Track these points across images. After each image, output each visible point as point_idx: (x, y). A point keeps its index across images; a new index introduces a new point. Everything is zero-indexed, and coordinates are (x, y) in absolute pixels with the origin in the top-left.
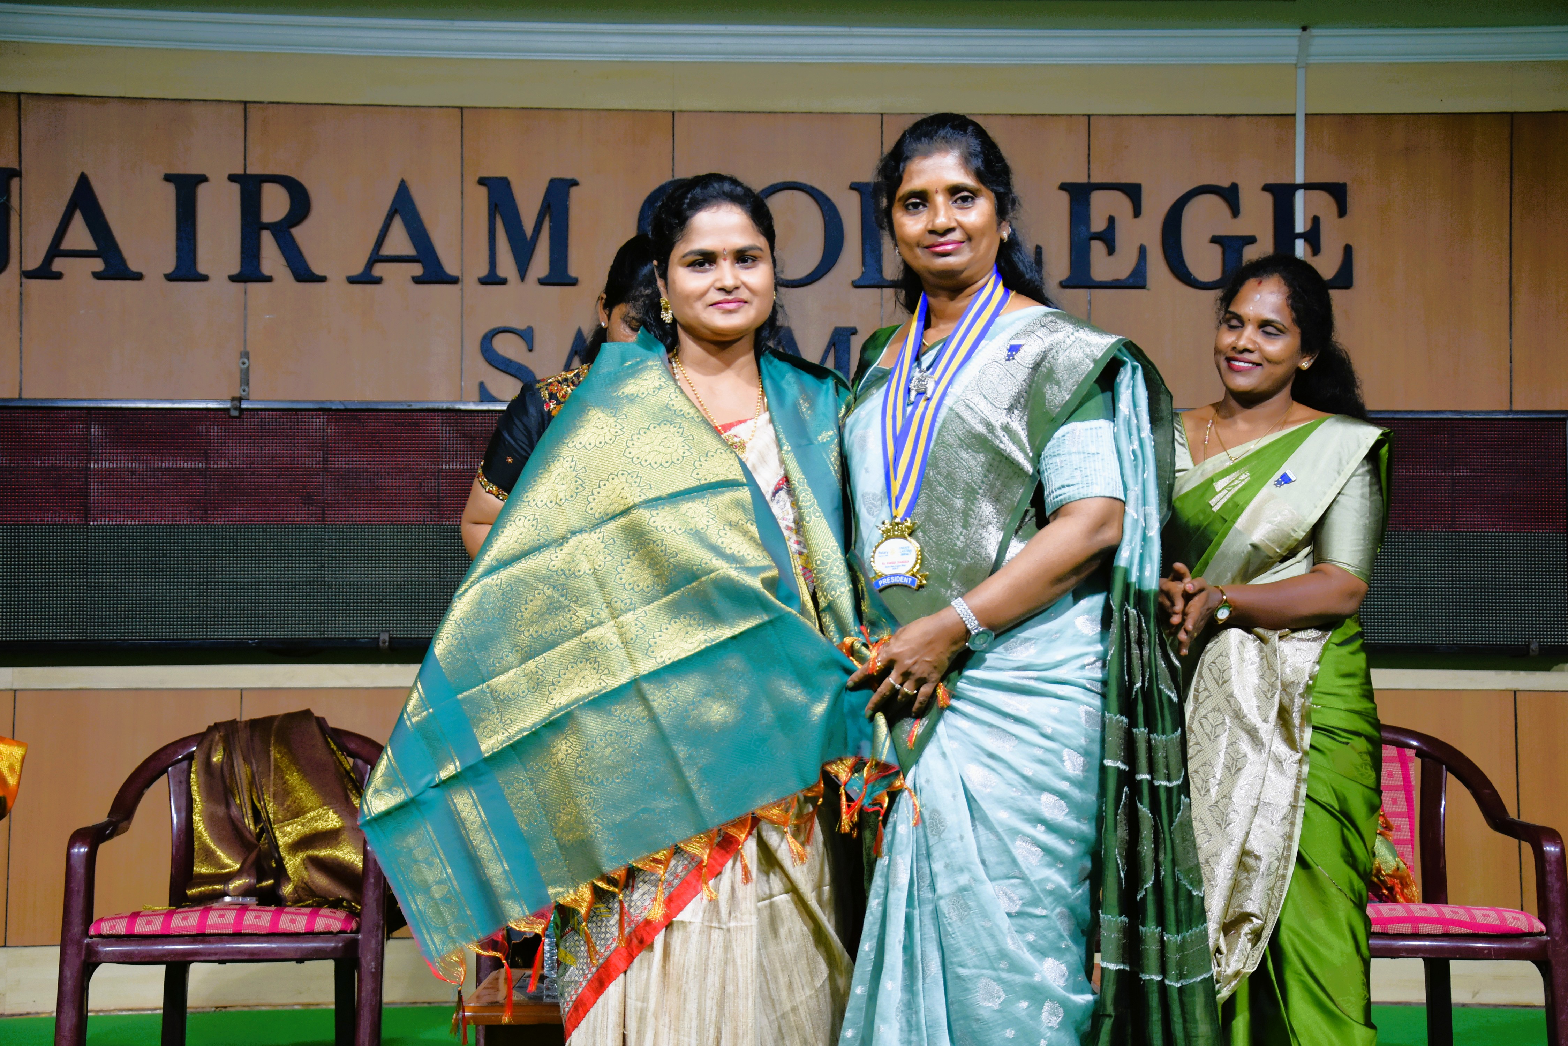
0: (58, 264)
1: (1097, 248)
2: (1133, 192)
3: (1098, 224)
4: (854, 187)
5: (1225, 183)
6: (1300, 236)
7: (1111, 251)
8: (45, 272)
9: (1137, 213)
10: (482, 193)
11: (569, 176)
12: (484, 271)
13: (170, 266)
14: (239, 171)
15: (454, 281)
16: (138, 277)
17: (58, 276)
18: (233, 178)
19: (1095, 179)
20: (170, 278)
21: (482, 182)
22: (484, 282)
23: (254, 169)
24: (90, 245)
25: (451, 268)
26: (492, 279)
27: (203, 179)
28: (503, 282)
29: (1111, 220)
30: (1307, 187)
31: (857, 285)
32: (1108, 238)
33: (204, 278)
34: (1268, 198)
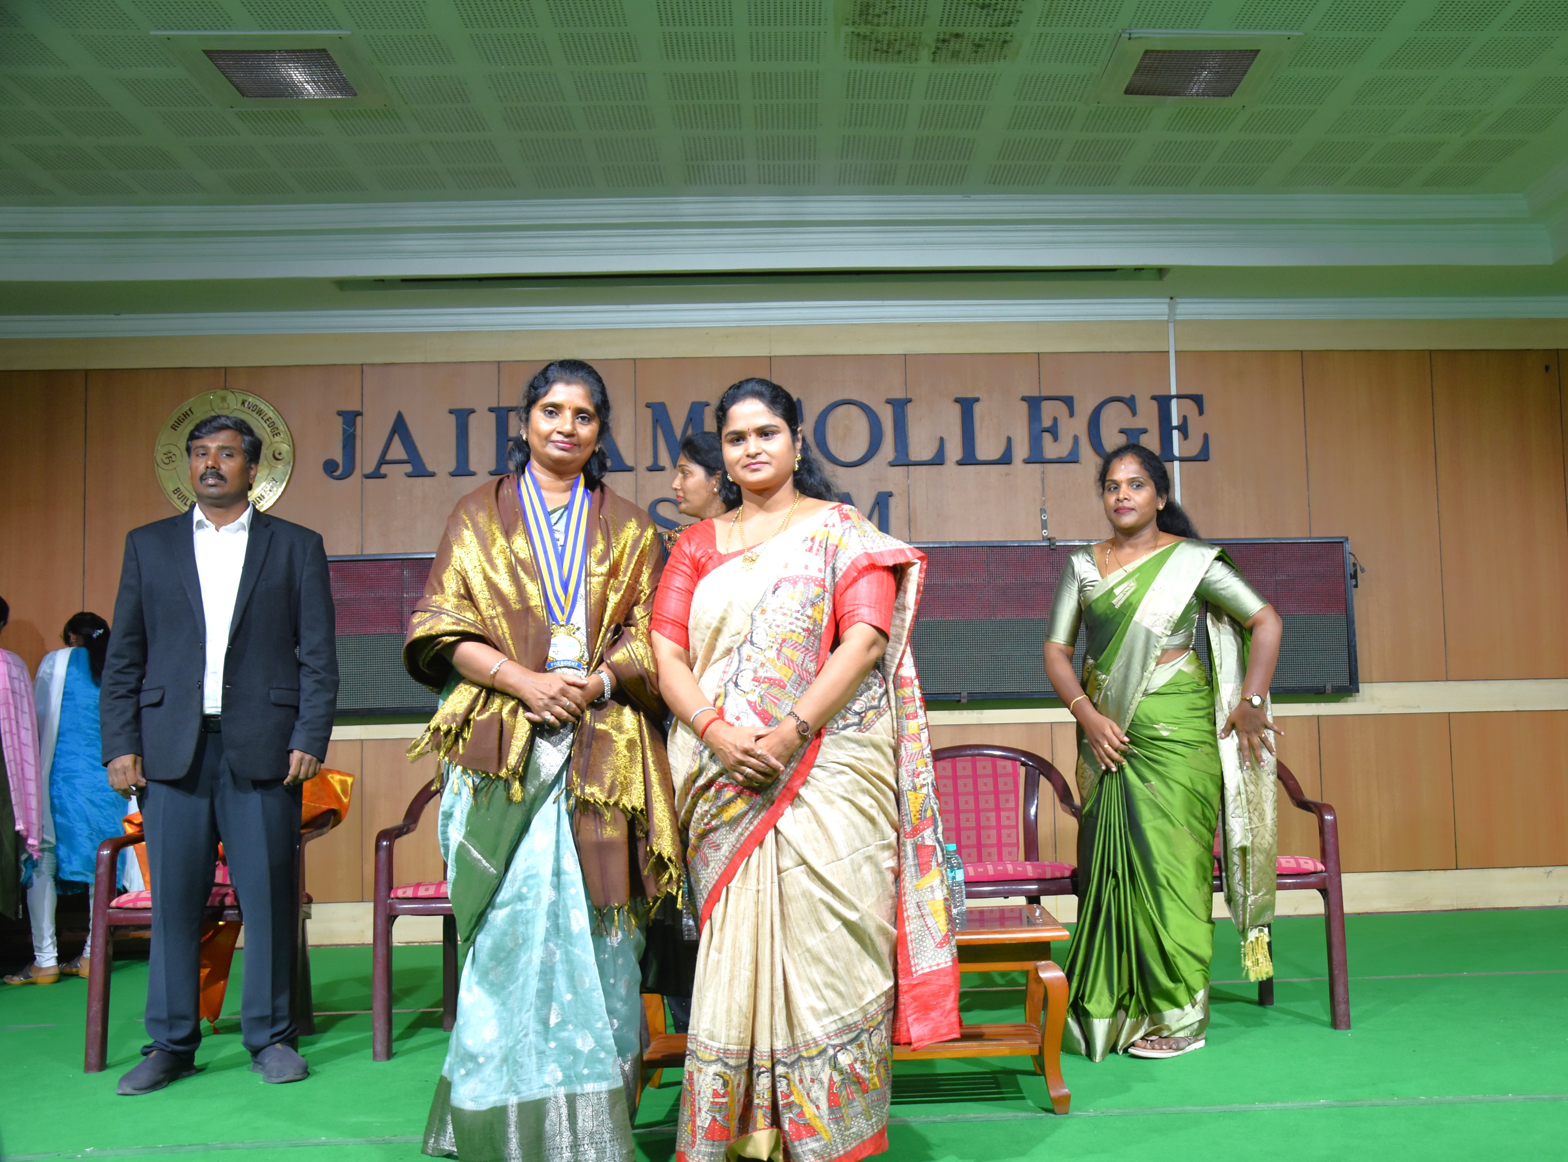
0: (384, 469)
1: (1047, 437)
2: (1068, 401)
3: (1047, 423)
4: (889, 402)
5: (1127, 395)
6: (1176, 428)
7: (1056, 439)
8: (376, 475)
9: (1072, 414)
10: (649, 411)
11: (704, 400)
12: (649, 462)
13: (452, 466)
14: (495, 405)
15: (630, 469)
16: (432, 475)
17: (384, 476)
18: (491, 410)
19: (1044, 394)
20: (453, 475)
21: (648, 406)
22: (650, 469)
23: (504, 404)
24: (403, 456)
25: (629, 462)
26: (656, 468)
27: (473, 411)
28: (662, 469)
29: (1055, 420)
30: (1178, 397)
31: (892, 464)
32: (1053, 431)
33: (473, 474)
34: (1154, 404)
